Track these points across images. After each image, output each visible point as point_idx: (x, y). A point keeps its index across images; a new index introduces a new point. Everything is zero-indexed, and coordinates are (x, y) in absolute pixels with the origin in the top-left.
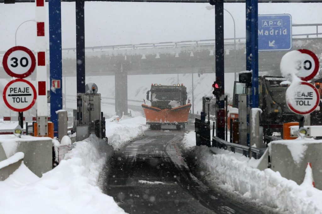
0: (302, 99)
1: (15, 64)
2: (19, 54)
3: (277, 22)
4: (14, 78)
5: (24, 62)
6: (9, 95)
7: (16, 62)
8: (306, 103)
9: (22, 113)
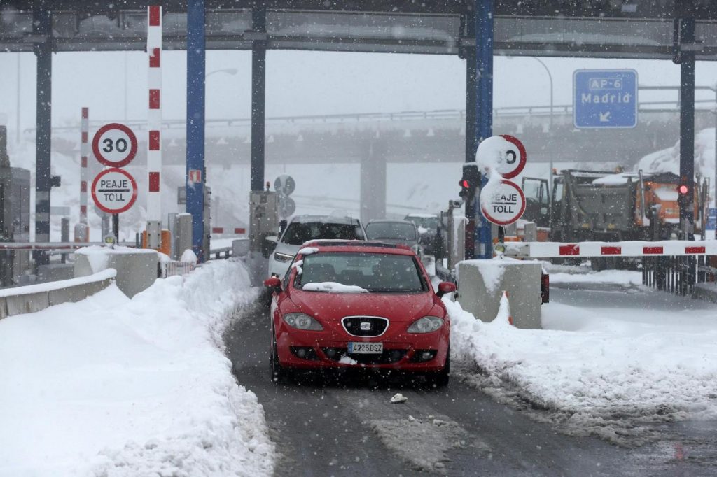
0: (501, 203)
1: (108, 148)
2: (115, 135)
3: (613, 81)
4: (108, 168)
5: (121, 145)
6: (100, 191)
7: (110, 146)
8: (507, 209)
9: (117, 215)
